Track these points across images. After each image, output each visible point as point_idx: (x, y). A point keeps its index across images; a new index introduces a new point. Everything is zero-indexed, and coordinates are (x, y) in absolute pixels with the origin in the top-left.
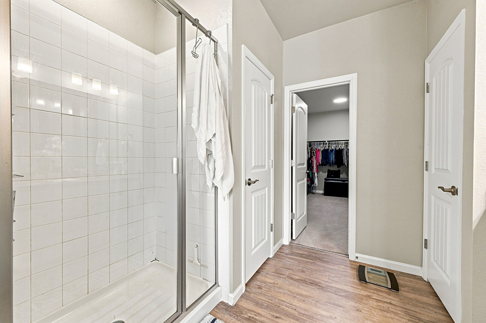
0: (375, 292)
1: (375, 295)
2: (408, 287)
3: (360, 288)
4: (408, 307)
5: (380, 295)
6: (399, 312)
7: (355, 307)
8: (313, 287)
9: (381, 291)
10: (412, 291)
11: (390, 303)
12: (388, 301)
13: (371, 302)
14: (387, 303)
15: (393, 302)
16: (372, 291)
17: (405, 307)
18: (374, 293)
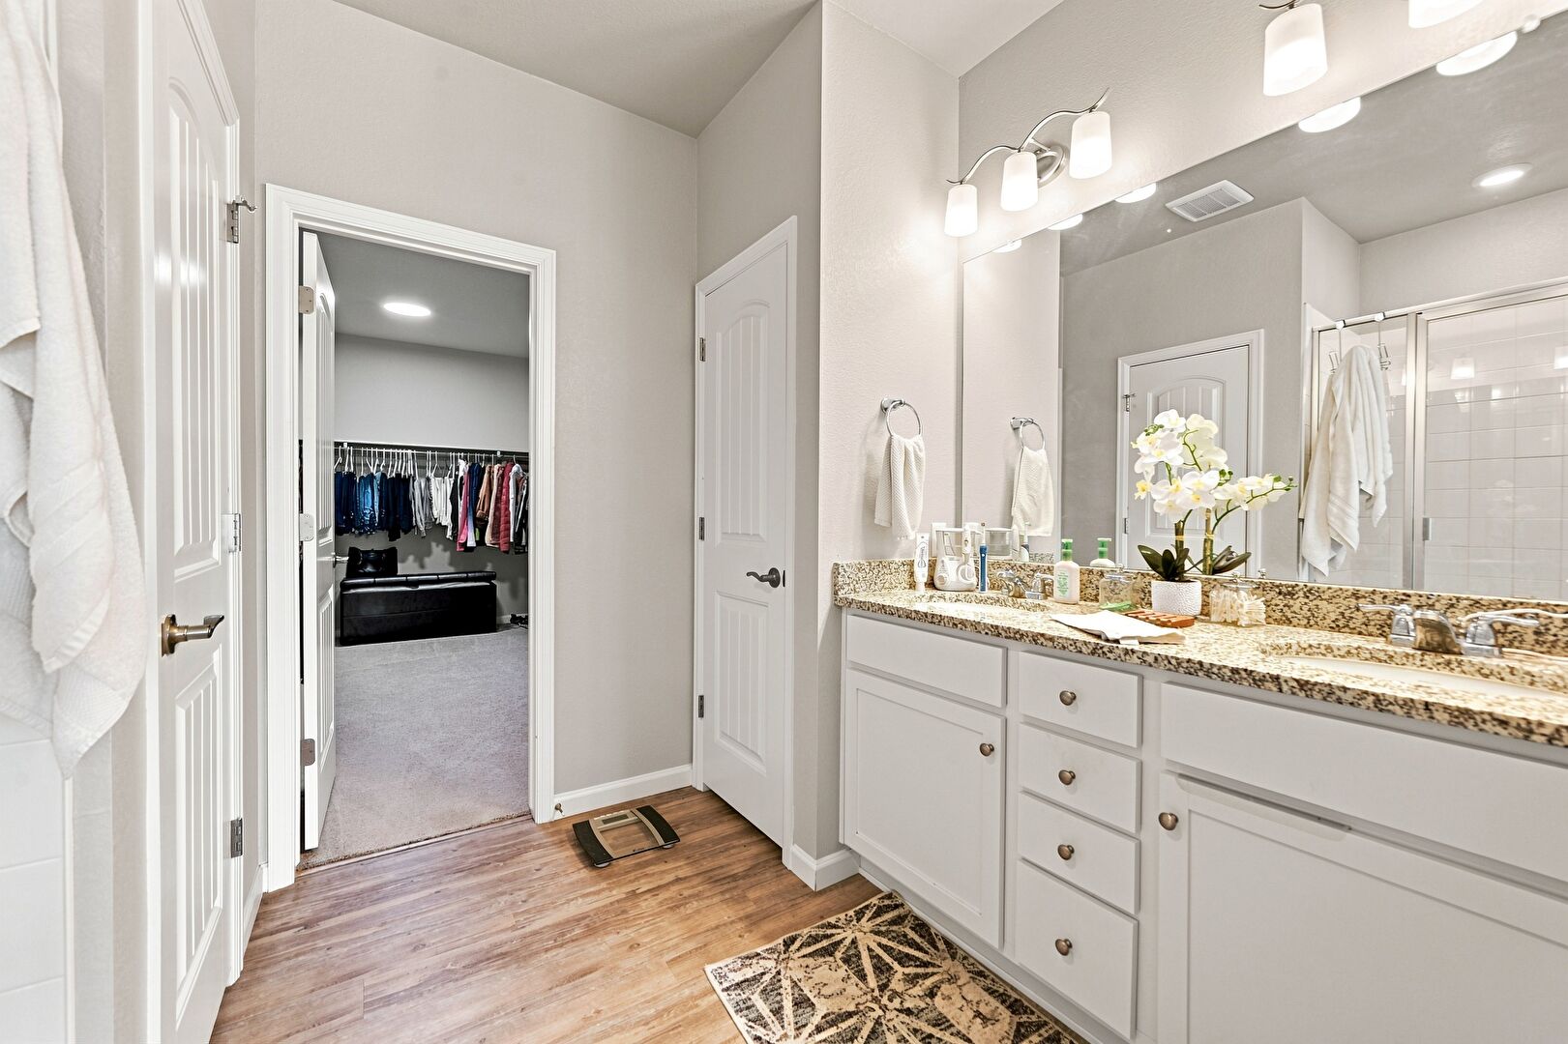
0: (638, 873)
1: (642, 881)
2: (684, 822)
3: (604, 885)
4: (707, 865)
5: (653, 874)
6: (700, 888)
7: (624, 943)
8: (485, 973)
9: (647, 864)
10: (695, 828)
11: (678, 880)
12: (670, 877)
13: (644, 904)
14: (672, 883)
15: (681, 874)
16: (632, 876)
17: (702, 869)
18: (637, 879)
